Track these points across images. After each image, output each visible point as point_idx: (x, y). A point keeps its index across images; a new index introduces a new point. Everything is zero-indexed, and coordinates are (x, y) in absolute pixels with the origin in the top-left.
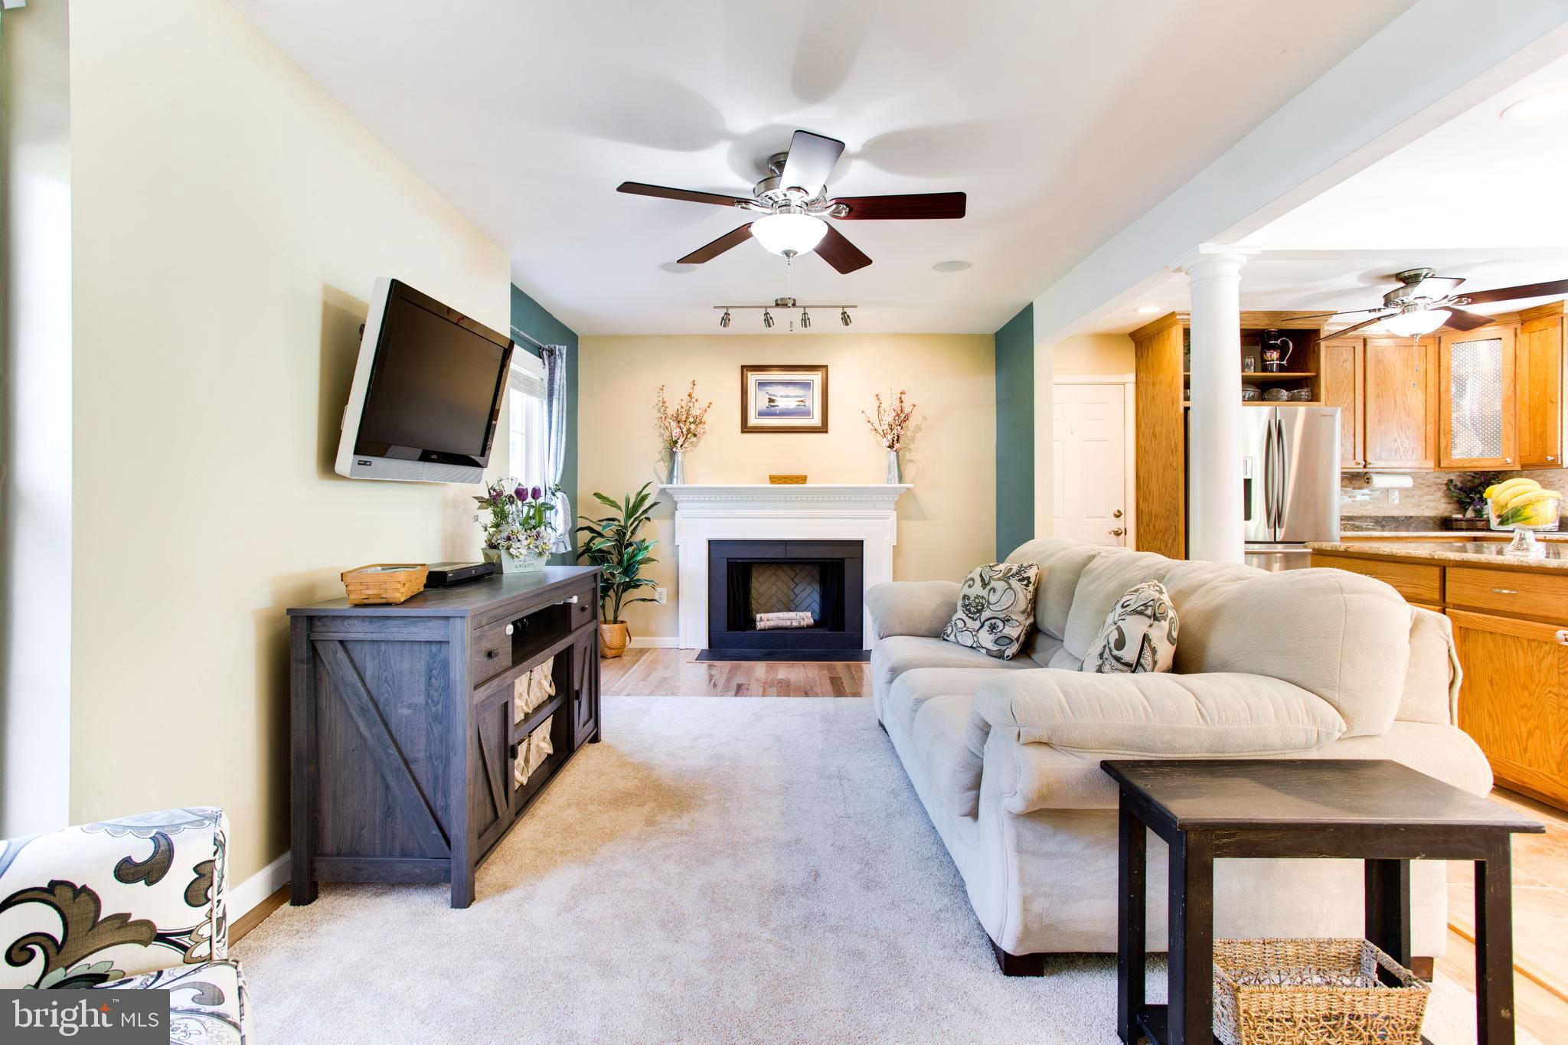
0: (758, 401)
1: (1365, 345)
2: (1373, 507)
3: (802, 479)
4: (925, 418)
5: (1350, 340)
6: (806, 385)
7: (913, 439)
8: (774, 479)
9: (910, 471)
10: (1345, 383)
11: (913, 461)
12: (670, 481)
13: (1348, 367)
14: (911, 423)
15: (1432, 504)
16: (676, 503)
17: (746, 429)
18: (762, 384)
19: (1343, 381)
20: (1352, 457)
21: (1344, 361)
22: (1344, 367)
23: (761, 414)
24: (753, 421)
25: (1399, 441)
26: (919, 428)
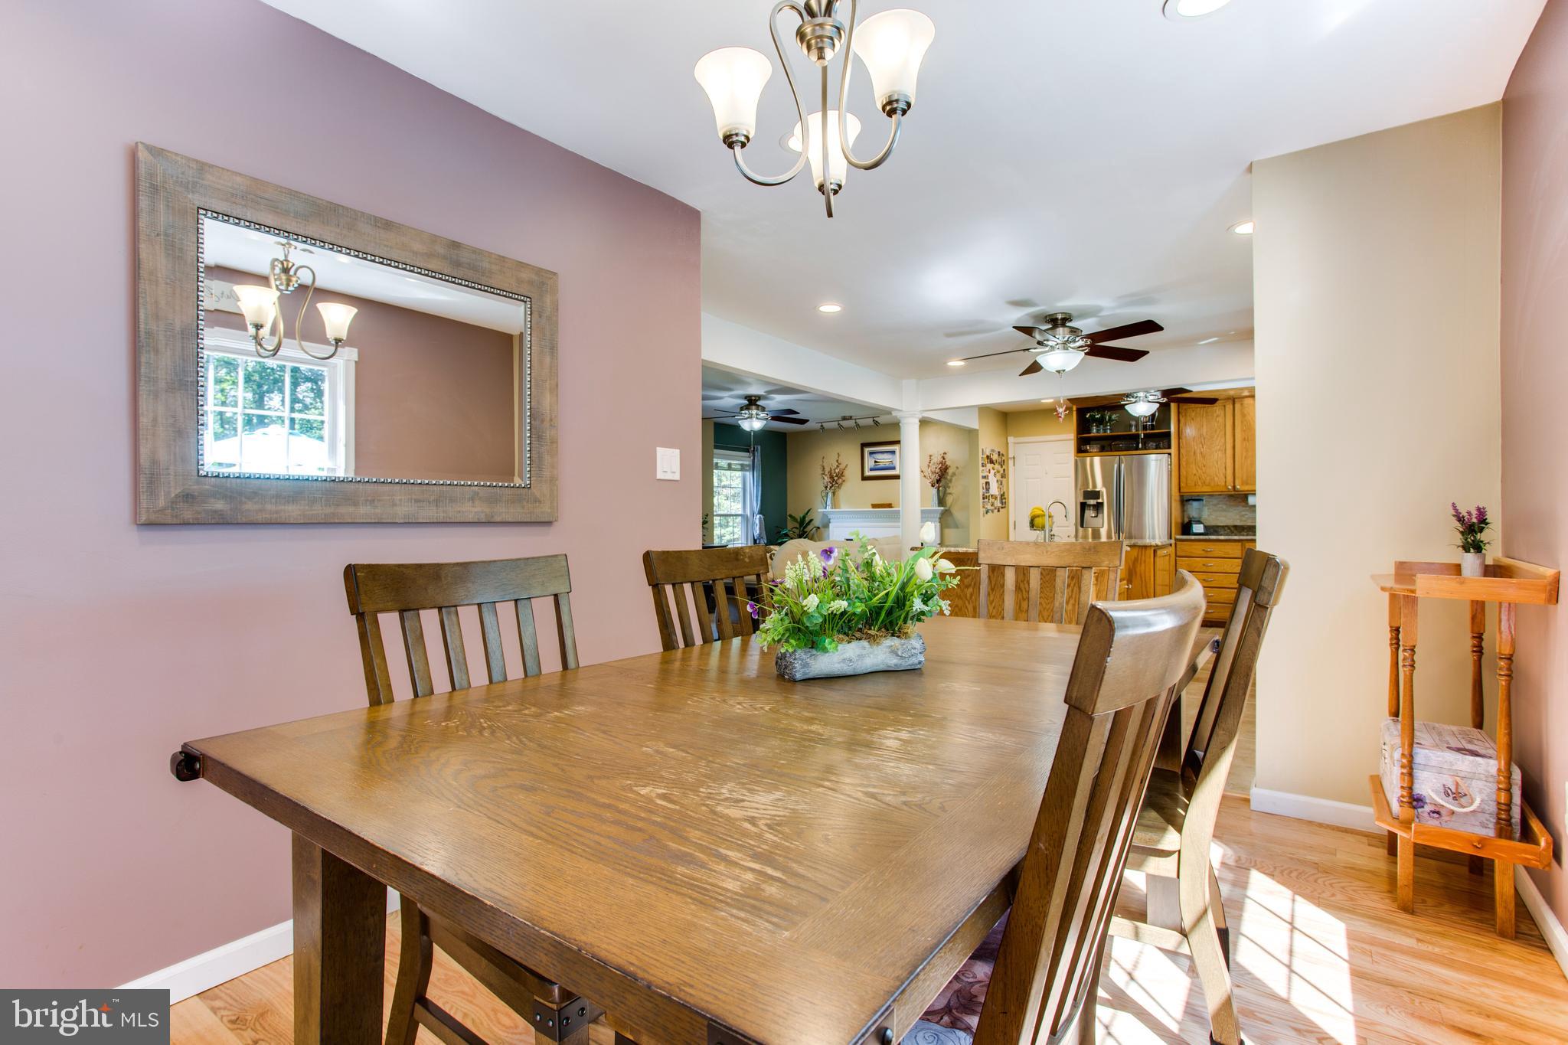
0: (869, 462)
3: (890, 506)
4: (957, 468)
6: (893, 452)
7: (951, 481)
8: (874, 506)
9: (949, 500)
10: (1218, 432)
11: (950, 494)
12: (826, 508)
13: (1221, 421)
14: (950, 471)
16: (830, 519)
17: (864, 478)
18: (871, 453)
19: (1216, 431)
20: (1223, 484)
21: (1218, 416)
22: (1218, 422)
23: (871, 470)
24: (867, 473)
26: (954, 474)
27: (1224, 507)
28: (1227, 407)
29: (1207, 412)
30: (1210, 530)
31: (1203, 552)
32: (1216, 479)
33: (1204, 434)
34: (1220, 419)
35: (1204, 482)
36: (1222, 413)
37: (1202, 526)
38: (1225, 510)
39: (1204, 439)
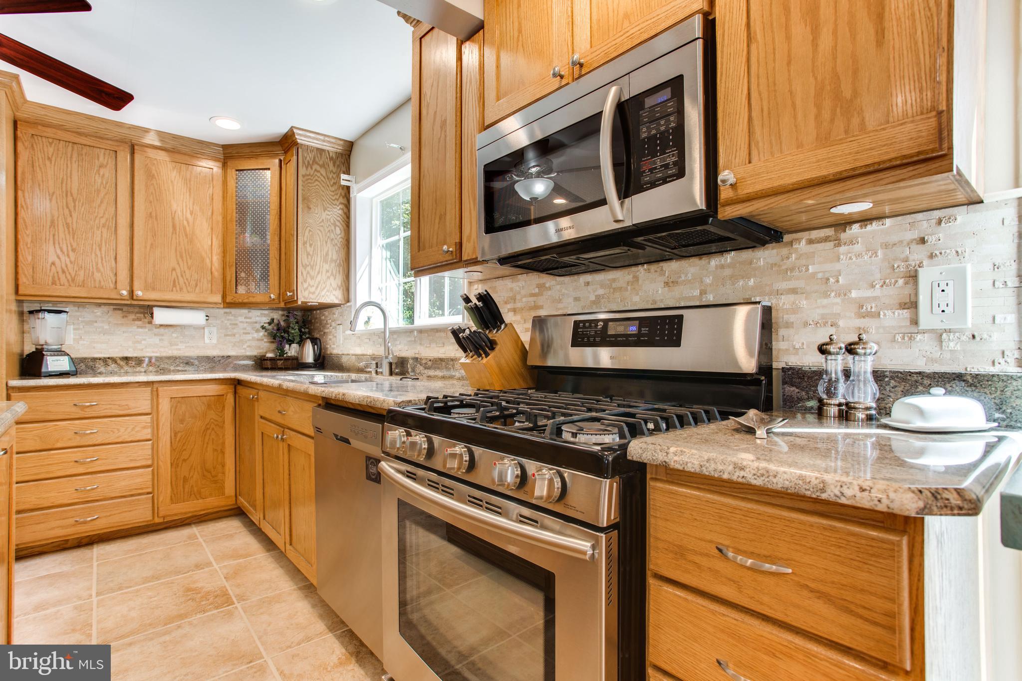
1: (133, 153)
2: (186, 347)
5: (110, 142)
10: (102, 194)
13: (107, 175)
15: (254, 343)
19: (98, 191)
20: (112, 286)
22: (101, 173)
25: (178, 271)
27: (106, 327)
28: (120, 155)
29: (80, 154)
30: (81, 366)
31: (74, 409)
32: (97, 276)
33: (75, 191)
34: (107, 172)
35: (73, 280)
36: (111, 164)
37: (66, 358)
38: (105, 333)
39: (74, 201)
